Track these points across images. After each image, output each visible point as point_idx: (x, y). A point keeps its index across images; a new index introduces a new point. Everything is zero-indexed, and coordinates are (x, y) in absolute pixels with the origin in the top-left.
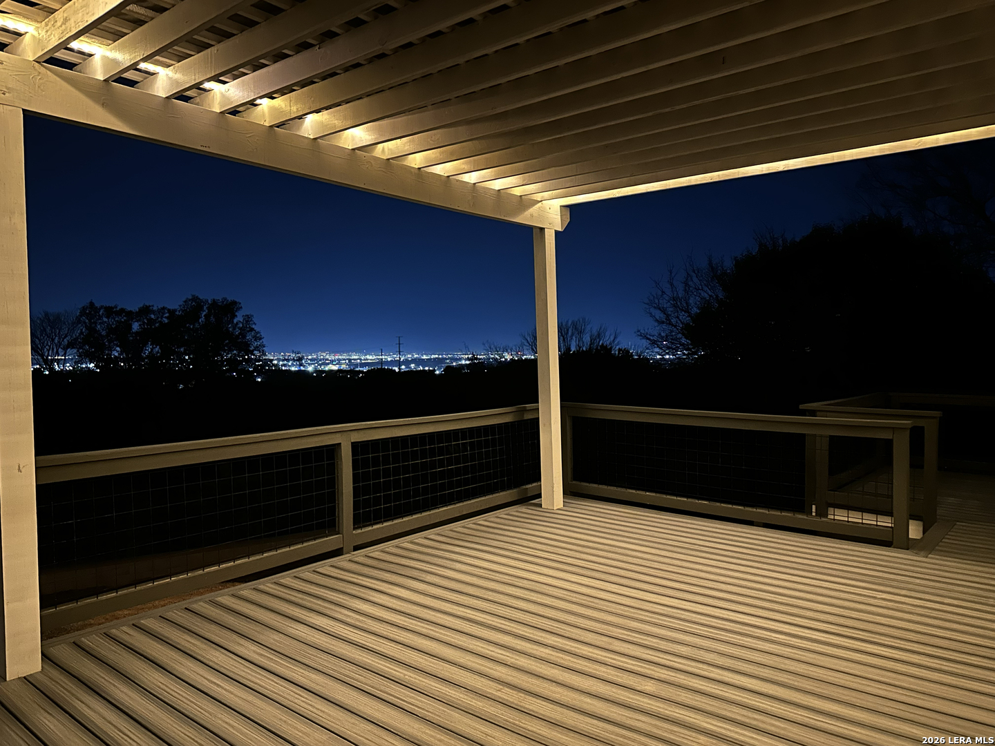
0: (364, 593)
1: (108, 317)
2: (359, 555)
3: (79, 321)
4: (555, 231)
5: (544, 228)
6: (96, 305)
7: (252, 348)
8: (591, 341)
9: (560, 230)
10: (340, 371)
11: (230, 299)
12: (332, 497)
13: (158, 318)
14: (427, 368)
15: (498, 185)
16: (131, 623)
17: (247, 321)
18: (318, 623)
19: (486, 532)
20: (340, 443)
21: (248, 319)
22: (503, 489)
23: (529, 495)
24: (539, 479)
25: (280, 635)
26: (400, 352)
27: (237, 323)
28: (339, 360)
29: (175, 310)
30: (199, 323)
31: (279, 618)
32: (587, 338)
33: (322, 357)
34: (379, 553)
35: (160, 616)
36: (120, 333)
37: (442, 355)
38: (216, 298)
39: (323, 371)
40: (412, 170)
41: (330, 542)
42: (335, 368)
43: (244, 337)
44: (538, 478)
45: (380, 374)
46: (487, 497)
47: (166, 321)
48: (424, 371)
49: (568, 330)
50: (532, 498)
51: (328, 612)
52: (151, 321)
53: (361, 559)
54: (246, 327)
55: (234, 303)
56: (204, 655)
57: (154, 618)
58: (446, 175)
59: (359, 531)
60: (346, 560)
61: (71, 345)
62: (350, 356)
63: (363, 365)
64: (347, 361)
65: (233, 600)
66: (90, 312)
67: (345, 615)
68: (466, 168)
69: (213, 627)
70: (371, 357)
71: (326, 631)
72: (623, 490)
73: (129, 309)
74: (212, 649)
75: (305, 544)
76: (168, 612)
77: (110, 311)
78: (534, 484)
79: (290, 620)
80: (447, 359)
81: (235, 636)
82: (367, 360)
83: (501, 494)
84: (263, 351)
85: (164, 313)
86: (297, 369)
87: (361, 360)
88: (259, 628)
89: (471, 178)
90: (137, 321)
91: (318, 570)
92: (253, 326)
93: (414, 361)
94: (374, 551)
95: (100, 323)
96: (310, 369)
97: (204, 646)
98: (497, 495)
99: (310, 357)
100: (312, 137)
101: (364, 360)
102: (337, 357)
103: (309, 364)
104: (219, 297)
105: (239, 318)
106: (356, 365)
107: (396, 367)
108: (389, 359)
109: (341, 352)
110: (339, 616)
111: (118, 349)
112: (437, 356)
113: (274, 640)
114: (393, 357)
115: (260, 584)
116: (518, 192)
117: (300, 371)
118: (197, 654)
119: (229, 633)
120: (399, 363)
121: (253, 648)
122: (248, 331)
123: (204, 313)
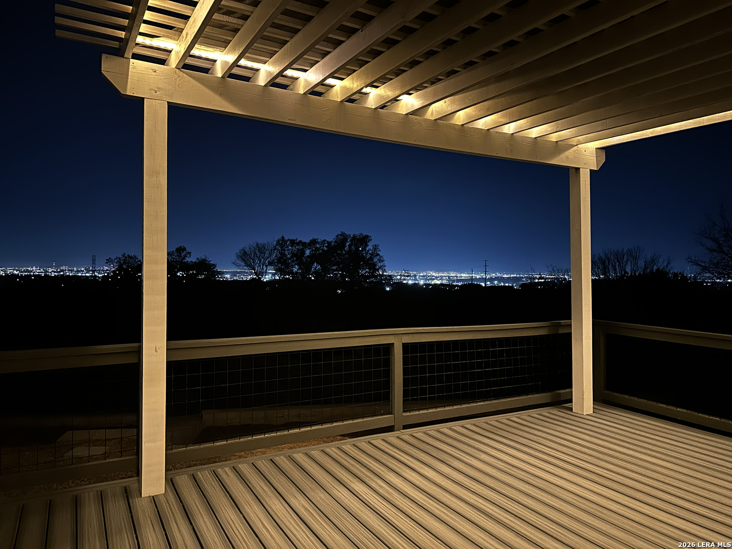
0: (399, 468)
1: (292, 246)
2: (406, 434)
3: (275, 249)
4: (590, 170)
5: (579, 168)
6: (285, 238)
7: (378, 267)
8: (645, 265)
9: (596, 169)
10: (442, 284)
11: (364, 234)
12: (388, 384)
13: (321, 246)
14: (507, 285)
15: (535, 133)
16: (233, 466)
17: (375, 249)
18: (356, 488)
19: (515, 428)
20: (394, 343)
21: (376, 247)
22: (537, 392)
23: (562, 399)
24: (571, 387)
25: (326, 494)
26: (486, 272)
27: (368, 251)
28: (442, 277)
29: (332, 242)
30: (345, 250)
31: (330, 479)
32: (641, 264)
33: (430, 274)
34: (422, 434)
35: (252, 463)
36: (298, 256)
37: (519, 274)
38: (355, 234)
39: (430, 285)
40: (457, 127)
41: (384, 420)
42: (438, 282)
43: (373, 260)
44: (569, 385)
45: (470, 288)
46: (522, 397)
47: (326, 249)
48: (504, 286)
49: (623, 256)
50: (564, 402)
51: (367, 480)
52: (317, 249)
53: (406, 437)
54: (374, 253)
55: (367, 236)
56: (268, 501)
57: (248, 464)
58: (486, 129)
59: (408, 414)
60: (395, 436)
61: (270, 264)
62: (449, 274)
63: (458, 281)
64: (447, 278)
65: (305, 458)
66: (282, 243)
67: (379, 485)
68: (503, 120)
69: (283, 479)
70: (464, 275)
71: (360, 497)
72: (655, 403)
73: (304, 241)
74: (275, 498)
75: (365, 419)
76: (258, 461)
77: (293, 242)
78: (567, 390)
79: (338, 482)
80: (523, 278)
81: (294, 489)
82: (462, 277)
83: (536, 395)
84: (385, 269)
85: (324, 244)
86: (413, 282)
87: (457, 277)
88: (314, 486)
89: (509, 129)
90: (309, 249)
91: (372, 441)
92: (379, 253)
93: (496, 279)
94: (418, 432)
95: (287, 250)
96: (422, 282)
97: (270, 493)
98: (531, 396)
99: (422, 274)
100: (373, 107)
101: (460, 277)
102: (440, 275)
103: (421, 279)
104: (357, 233)
105: (370, 247)
106: (454, 281)
107: (483, 282)
108: (478, 277)
109: (443, 271)
110: (374, 485)
111: (297, 266)
112: (515, 275)
113: (320, 497)
114: (481, 276)
115: (327, 447)
116: (554, 137)
117: (415, 284)
118: (263, 499)
119: (291, 485)
120: (485, 280)
121: (303, 502)
122: (376, 256)
123: (348, 244)
